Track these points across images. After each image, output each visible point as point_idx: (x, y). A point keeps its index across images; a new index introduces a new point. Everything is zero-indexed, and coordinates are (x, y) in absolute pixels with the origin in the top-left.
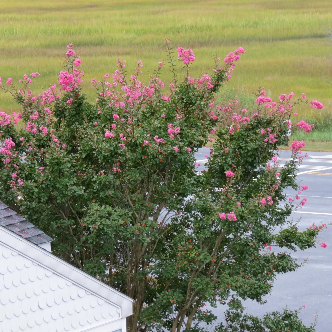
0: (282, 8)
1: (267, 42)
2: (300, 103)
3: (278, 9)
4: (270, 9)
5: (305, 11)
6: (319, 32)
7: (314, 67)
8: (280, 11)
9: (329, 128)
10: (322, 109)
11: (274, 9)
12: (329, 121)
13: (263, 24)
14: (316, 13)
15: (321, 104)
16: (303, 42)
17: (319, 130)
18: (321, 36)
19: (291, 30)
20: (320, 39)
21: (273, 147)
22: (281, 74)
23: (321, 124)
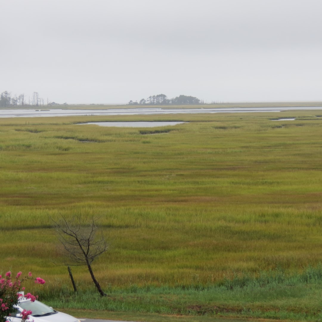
0: (20, 205)
1: (8, 230)
2: (27, 280)
3: (17, 205)
4: (11, 205)
5: (38, 207)
6: (48, 224)
7: (43, 250)
8: (18, 207)
9: (54, 298)
10: (44, 284)
11: (14, 205)
12: (54, 293)
13: (5, 216)
14: (46, 209)
15: (44, 280)
16: (36, 231)
17: (46, 300)
18: (49, 227)
19: (26, 222)
20: (48, 229)
21: (6, 314)
22: (18, 255)
23: (47, 294)
